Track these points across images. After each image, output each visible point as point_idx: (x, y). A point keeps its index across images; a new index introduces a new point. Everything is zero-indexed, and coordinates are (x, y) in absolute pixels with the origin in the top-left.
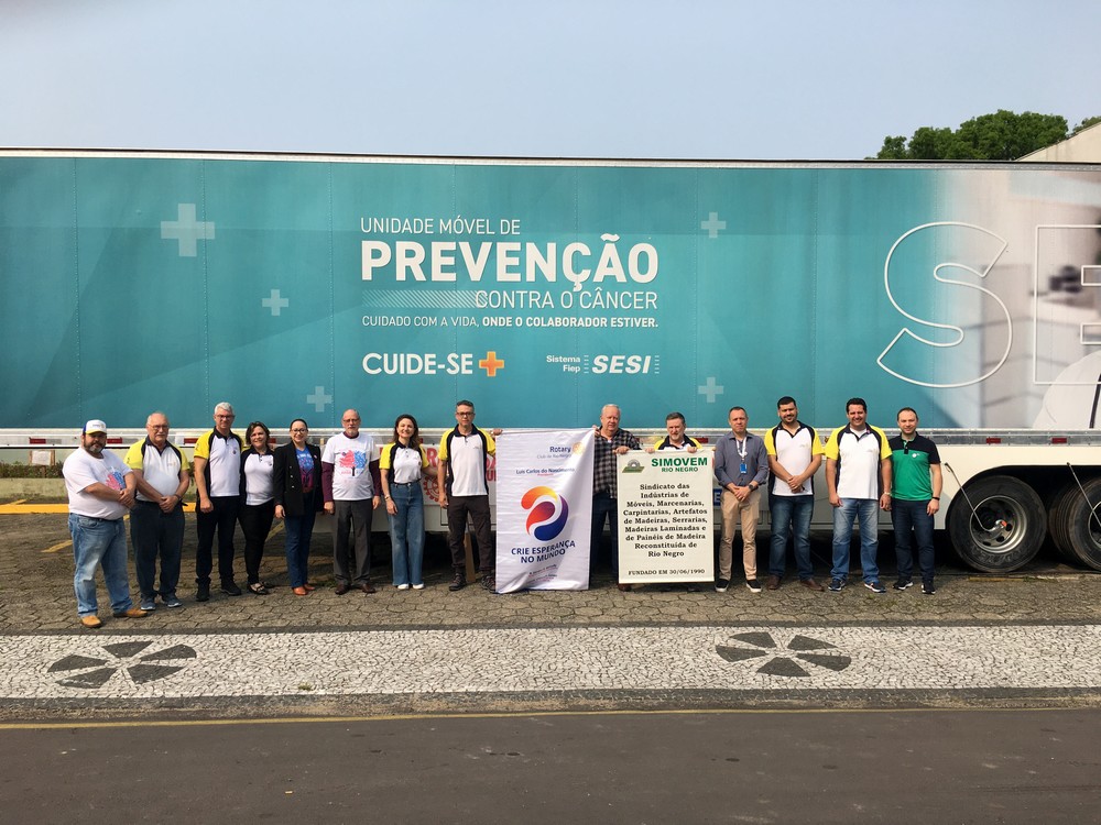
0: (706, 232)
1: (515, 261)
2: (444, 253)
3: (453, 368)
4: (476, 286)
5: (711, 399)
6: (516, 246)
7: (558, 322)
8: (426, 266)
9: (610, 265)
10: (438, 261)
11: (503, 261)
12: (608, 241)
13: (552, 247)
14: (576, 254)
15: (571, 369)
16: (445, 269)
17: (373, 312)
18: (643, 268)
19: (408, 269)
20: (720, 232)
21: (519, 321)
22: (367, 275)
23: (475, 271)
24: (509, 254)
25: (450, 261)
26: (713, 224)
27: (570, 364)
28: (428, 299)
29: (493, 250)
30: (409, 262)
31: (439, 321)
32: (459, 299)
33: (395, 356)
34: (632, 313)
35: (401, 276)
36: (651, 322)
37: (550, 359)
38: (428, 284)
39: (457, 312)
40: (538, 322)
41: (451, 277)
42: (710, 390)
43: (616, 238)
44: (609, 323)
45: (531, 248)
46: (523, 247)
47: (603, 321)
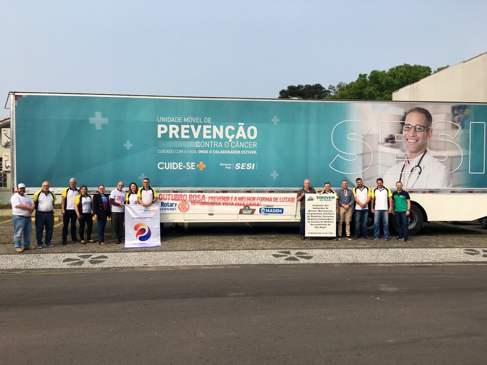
0: (273, 123)
1: (209, 132)
2: (185, 129)
3: (188, 167)
4: (196, 140)
5: (275, 178)
6: (210, 127)
7: (224, 152)
8: (179, 133)
9: (241, 133)
10: (183, 132)
11: (205, 132)
12: (240, 125)
13: (222, 127)
14: (230, 129)
15: (228, 168)
16: (186, 134)
17: (162, 148)
18: (252, 134)
19: (173, 134)
20: (277, 122)
21: (211, 152)
22: (159, 136)
23: (196, 135)
24: (207, 129)
25: (188, 131)
26: (275, 120)
27: (228, 166)
28: (180, 144)
29: (202, 127)
30: (174, 132)
31: (184, 152)
32: (191, 144)
33: (169, 163)
34: (249, 149)
35: (171, 136)
36: (255, 152)
37: (221, 164)
38: (180, 139)
39: (189, 149)
40: (217, 152)
41: (188, 137)
42: (274, 175)
43: (243, 124)
44: (241, 152)
45: (215, 127)
46: (212, 127)
47: (239, 152)
